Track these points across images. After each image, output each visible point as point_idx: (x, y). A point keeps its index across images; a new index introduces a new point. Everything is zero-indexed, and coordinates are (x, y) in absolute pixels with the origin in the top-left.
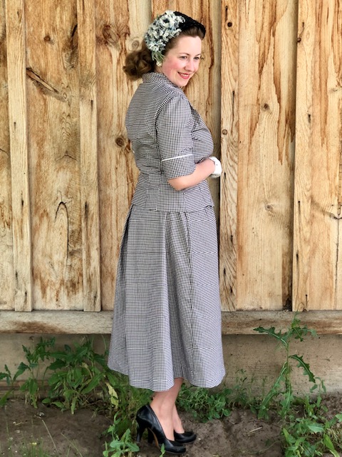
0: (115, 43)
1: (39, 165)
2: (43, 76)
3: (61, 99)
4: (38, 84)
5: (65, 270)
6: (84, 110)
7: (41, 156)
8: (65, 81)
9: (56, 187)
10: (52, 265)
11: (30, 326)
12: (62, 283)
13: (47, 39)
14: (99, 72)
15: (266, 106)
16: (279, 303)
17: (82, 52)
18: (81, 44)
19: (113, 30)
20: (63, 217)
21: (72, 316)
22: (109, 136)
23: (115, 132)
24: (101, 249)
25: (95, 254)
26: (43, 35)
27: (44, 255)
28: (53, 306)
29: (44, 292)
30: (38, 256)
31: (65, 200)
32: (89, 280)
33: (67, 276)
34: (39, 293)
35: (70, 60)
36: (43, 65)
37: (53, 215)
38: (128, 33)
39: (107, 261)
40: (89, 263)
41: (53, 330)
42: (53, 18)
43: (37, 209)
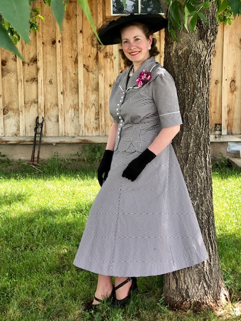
0: (109, 57)
1: (87, 92)
2: (88, 67)
3: (93, 74)
4: (87, 70)
5: (94, 124)
6: (100, 77)
7: (87, 90)
8: (95, 68)
9: (92, 99)
10: (90, 123)
11: (84, 140)
12: (93, 128)
13: (89, 56)
14: (104, 66)
17: (99, 60)
18: (99, 57)
19: (108, 54)
20: (94, 108)
21: (96, 137)
22: (107, 84)
23: (109, 83)
24: (105, 117)
25: (103, 119)
26: (88, 55)
27: (88, 120)
28: (91, 135)
29: (88, 131)
30: (86, 120)
31: (94, 103)
32: (102, 127)
33: (95, 126)
34: (86, 131)
35: (96, 62)
36: (88, 63)
37: (91, 108)
38: (113, 55)
39: (107, 121)
40: (101, 121)
41: (91, 141)
42: (91, 51)
43: (86, 106)
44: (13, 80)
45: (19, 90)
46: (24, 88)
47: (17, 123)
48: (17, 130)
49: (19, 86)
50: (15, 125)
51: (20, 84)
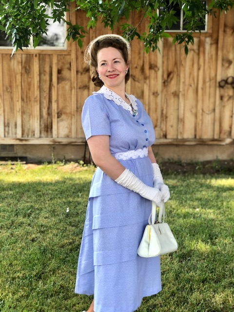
3: (139, 83)
6: (145, 86)
8: (140, 78)
14: (149, 76)
15: (191, 86)
16: (193, 137)
17: (145, 71)
19: (153, 65)
22: (151, 92)
26: (135, 66)
35: (142, 73)
38: (157, 66)
42: (138, 62)
44: (67, 87)
45: (73, 96)
46: (77, 95)
47: (69, 126)
48: (69, 132)
49: (73, 92)
50: (67, 127)
51: (73, 91)
